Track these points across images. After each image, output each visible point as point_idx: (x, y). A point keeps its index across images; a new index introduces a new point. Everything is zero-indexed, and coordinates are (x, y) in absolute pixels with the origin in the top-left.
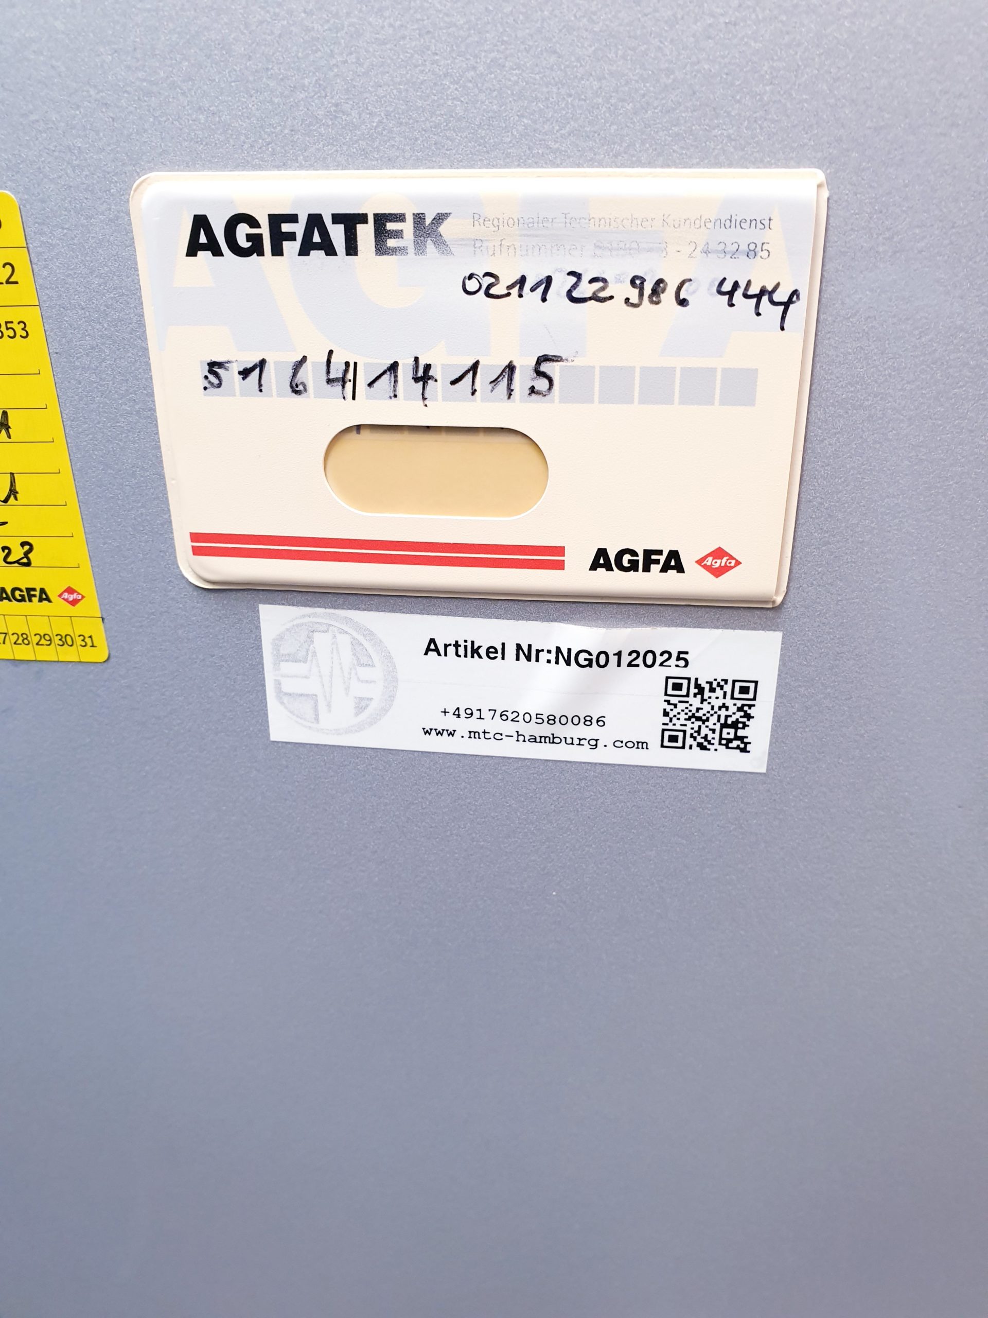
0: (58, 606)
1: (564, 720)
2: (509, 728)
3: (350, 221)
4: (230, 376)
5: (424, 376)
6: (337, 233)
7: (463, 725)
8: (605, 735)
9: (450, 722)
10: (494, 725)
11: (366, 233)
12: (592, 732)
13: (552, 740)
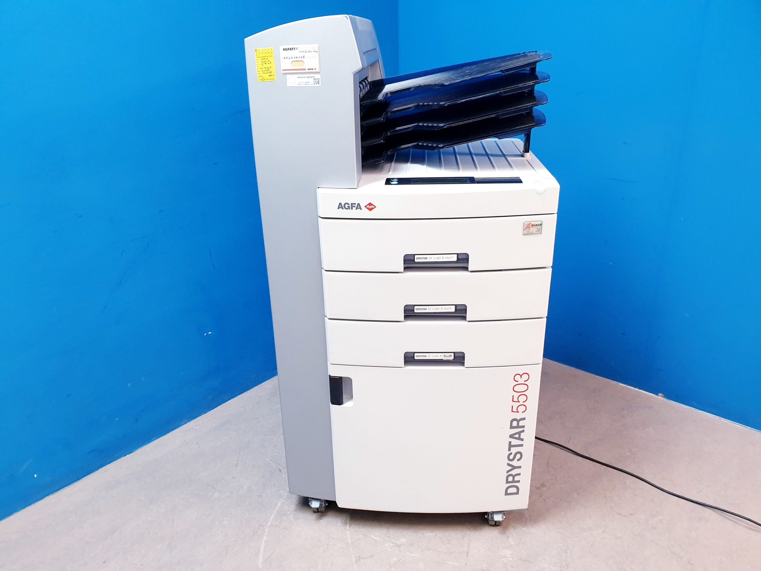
0: (273, 76)
1: (307, 82)
2: (303, 84)
3: (292, 48)
4: (285, 58)
5: (297, 58)
6: (292, 49)
7: (300, 84)
8: (310, 84)
9: (299, 84)
10: (302, 83)
11: (293, 49)
12: (309, 83)
13: (306, 84)
